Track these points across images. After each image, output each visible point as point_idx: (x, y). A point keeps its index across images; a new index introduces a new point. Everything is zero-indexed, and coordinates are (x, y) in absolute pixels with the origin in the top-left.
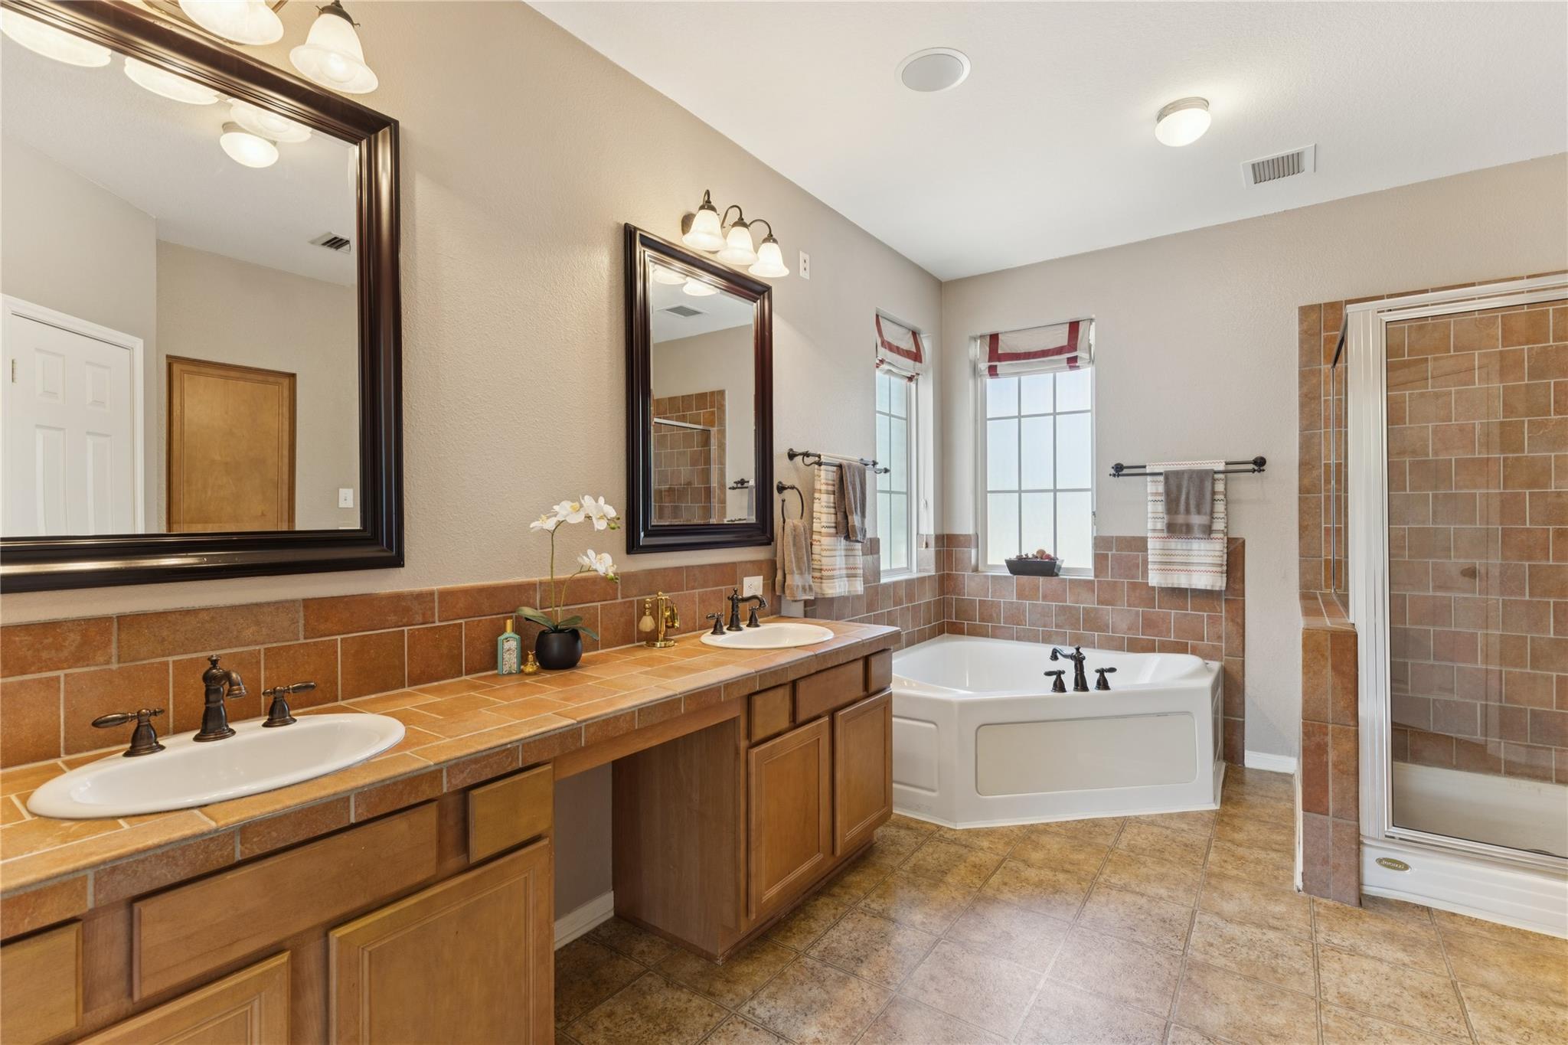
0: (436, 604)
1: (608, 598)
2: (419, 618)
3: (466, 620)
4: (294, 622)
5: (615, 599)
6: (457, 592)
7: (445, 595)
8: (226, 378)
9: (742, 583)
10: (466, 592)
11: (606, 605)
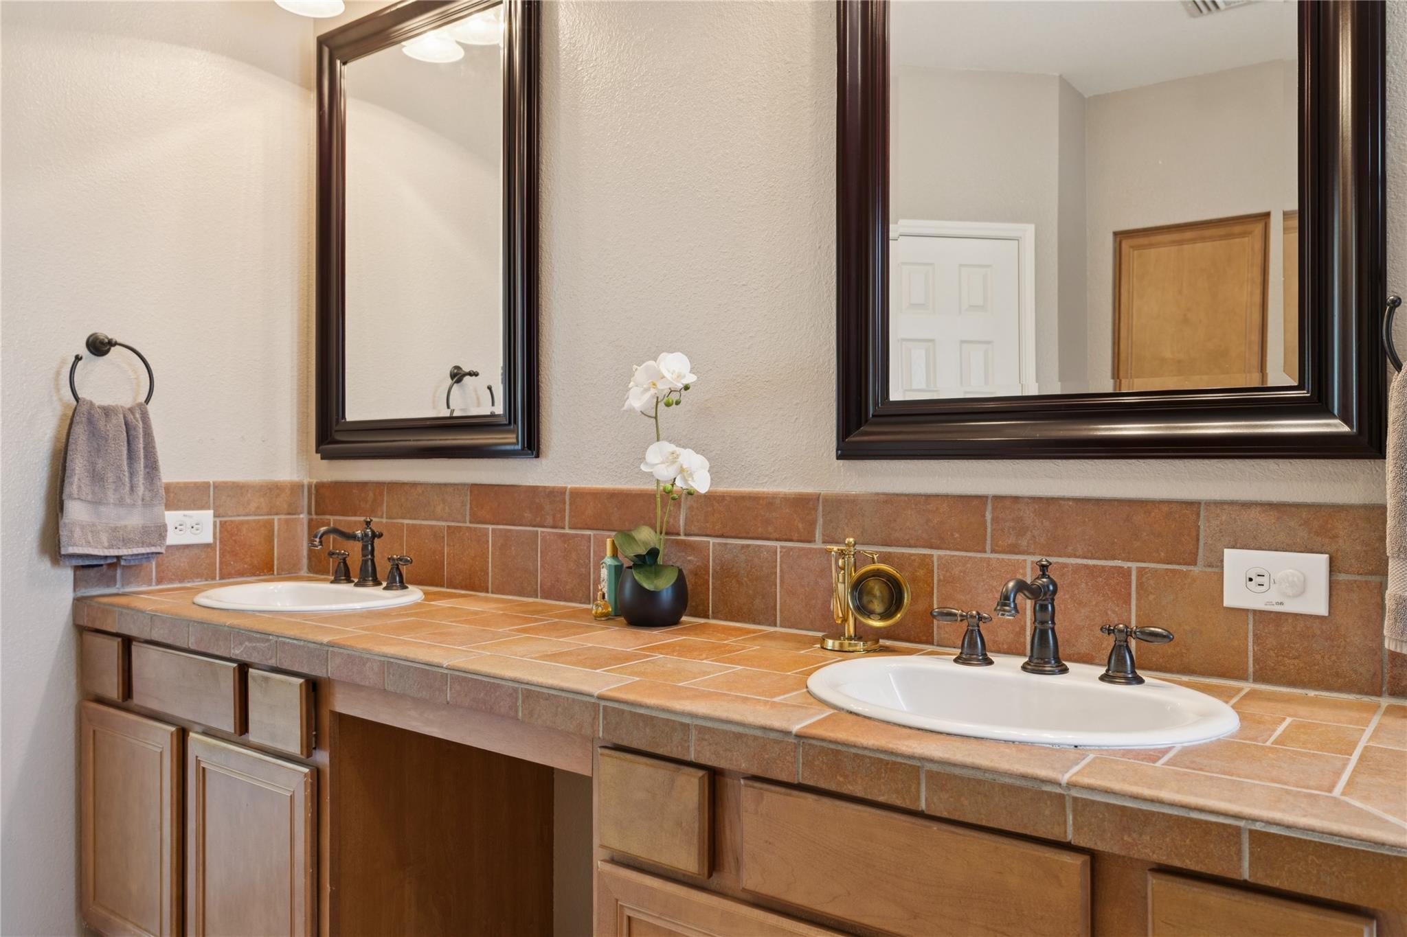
0: (567, 507)
1: (795, 538)
2: (550, 520)
3: (595, 532)
4: (463, 505)
5: (809, 542)
6: (587, 493)
7: (577, 494)
8: (1181, 242)
9: (1218, 564)
10: (596, 495)
11: (791, 549)
